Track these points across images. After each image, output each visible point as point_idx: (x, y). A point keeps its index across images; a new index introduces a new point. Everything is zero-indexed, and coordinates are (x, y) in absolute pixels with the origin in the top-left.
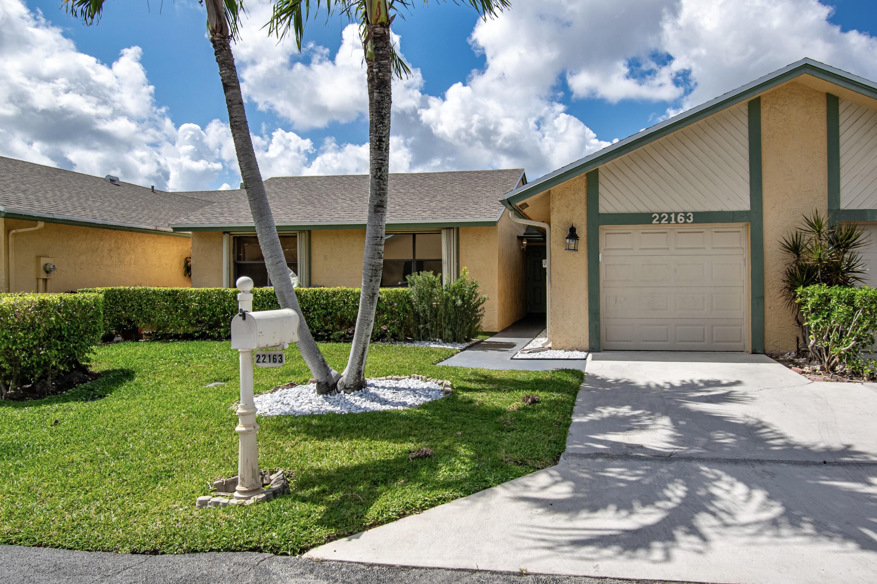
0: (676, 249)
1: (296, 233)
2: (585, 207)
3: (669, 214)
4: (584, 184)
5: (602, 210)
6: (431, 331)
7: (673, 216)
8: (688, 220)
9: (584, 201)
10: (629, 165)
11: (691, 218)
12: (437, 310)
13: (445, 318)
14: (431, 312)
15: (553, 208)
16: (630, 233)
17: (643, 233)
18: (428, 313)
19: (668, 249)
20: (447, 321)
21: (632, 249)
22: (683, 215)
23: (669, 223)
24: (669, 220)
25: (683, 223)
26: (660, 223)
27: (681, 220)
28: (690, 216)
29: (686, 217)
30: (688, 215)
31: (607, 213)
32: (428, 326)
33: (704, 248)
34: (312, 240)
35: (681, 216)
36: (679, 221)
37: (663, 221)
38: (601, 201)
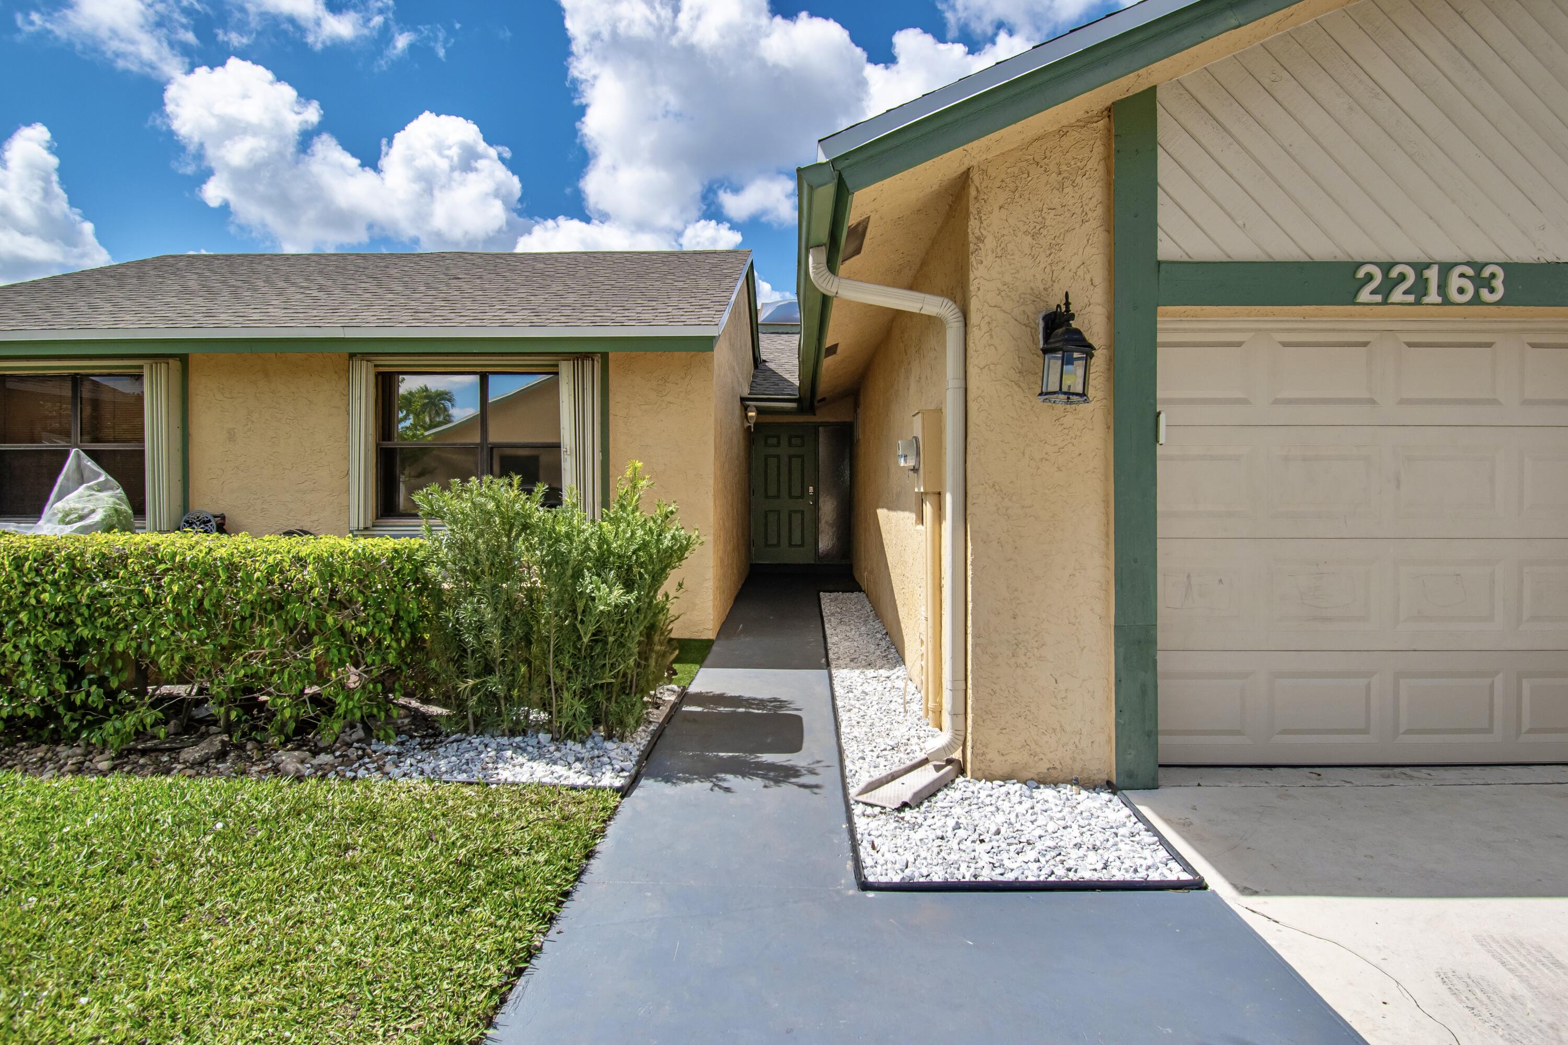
0: (1402, 402)
1: (141, 367)
2: (1099, 237)
3: (1420, 268)
4: (1099, 149)
5: (1166, 250)
6: (508, 698)
7: (1432, 274)
8: (1485, 294)
9: (1096, 214)
10: (1266, 82)
11: (1498, 284)
12: (529, 617)
13: (559, 650)
14: (506, 629)
15: (980, 239)
16: (1239, 344)
17: (1285, 345)
18: (494, 636)
19: (1372, 402)
20: (567, 662)
21: (1244, 401)
22: (1470, 272)
23: (1418, 302)
24: (1420, 289)
25: (1469, 303)
26: (1385, 302)
27: (1461, 291)
28: (1493, 276)
29: (1482, 282)
30: (1486, 273)
31: (1185, 258)
32: (495, 684)
33: (1495, 402)
34: (192, 385)
35: (1462, 275)
36: (1454, 296)
37: (1397, 295)
38: (1166, 215)
